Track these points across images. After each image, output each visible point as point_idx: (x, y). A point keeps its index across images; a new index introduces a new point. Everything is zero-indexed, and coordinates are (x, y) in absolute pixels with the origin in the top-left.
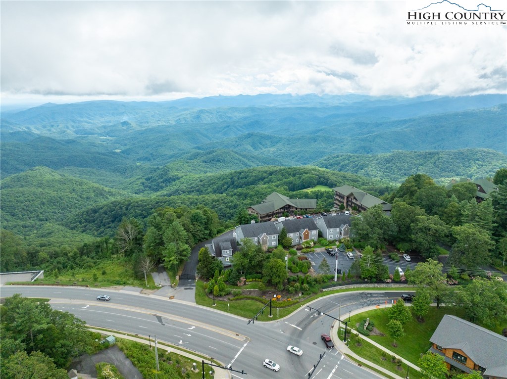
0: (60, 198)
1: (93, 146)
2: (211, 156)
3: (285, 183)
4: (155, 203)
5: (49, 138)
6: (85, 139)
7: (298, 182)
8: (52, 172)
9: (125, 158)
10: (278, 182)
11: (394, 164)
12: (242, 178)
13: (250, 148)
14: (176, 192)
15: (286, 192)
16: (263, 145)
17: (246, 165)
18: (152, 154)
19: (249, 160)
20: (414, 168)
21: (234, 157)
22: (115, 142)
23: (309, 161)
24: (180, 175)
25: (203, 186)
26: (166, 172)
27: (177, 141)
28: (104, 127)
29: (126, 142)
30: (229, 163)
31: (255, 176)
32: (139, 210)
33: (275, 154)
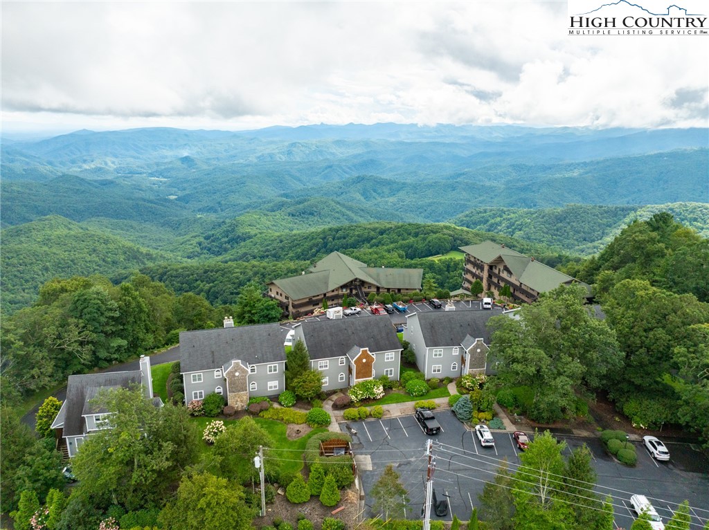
0: (72, 261)
1: (138, 189)
2: (301, 206)
3: (402, 247)
4: (202, 271)
5: (77, 177)
6: (127, 179)
7: (421, 245)
8: (70, 223)
9: (181, 207)
10: (392, 246)
11: (569, 223)
12: (338, 239)
13: (359, 196)
14: (244, 257)
15: (400, 260)
16: (379, 194)
17: (351, 220)
18: (219, 203)
19: (356, 213)
20: (599, 231)
21: (334, 209)
22: (170, 186)
23: (443, 217)
24: (253, 233)
25: (282, 248)
26: (233, 227)
27: (257, 186)
28: (157, 164)
29: (185, 185)
30: (326, 217)
31: (358, 236)
32: (178, 282)
33: (395, 207)
